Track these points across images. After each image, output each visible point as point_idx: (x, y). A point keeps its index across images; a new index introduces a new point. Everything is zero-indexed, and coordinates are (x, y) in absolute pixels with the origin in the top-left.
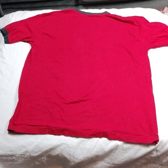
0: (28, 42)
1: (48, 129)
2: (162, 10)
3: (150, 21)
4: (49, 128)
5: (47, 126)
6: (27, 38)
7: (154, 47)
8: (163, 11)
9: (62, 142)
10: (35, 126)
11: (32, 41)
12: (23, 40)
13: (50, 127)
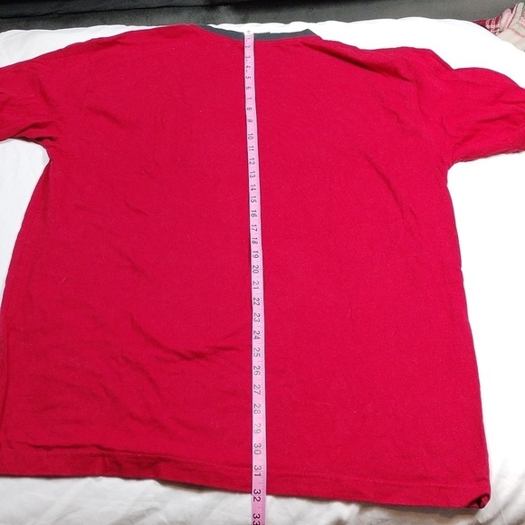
0: (37, 140)
1: (103, 455)
2: (493, 22)
3: (455, 65)
4: (106, 453)
5: (100, 447)
6: (36, 126)
7: (469, 156)
8: (498, 25)
9: (149, 505)
10: (58, 447)
11: (51, 139)
12: (22, 135)
13: (109, 450)
